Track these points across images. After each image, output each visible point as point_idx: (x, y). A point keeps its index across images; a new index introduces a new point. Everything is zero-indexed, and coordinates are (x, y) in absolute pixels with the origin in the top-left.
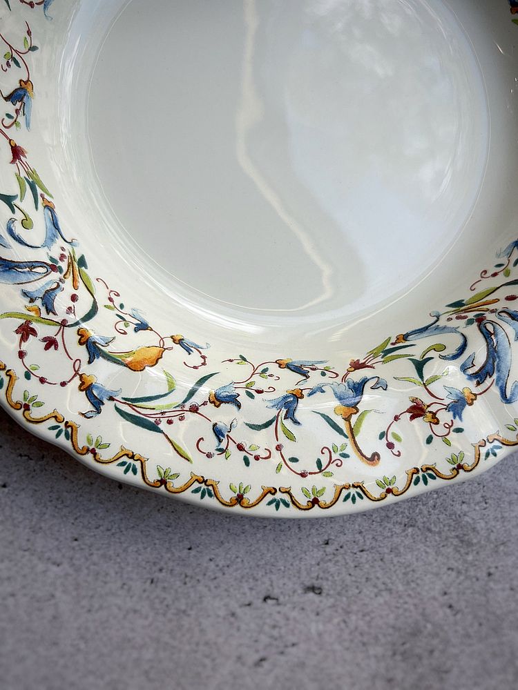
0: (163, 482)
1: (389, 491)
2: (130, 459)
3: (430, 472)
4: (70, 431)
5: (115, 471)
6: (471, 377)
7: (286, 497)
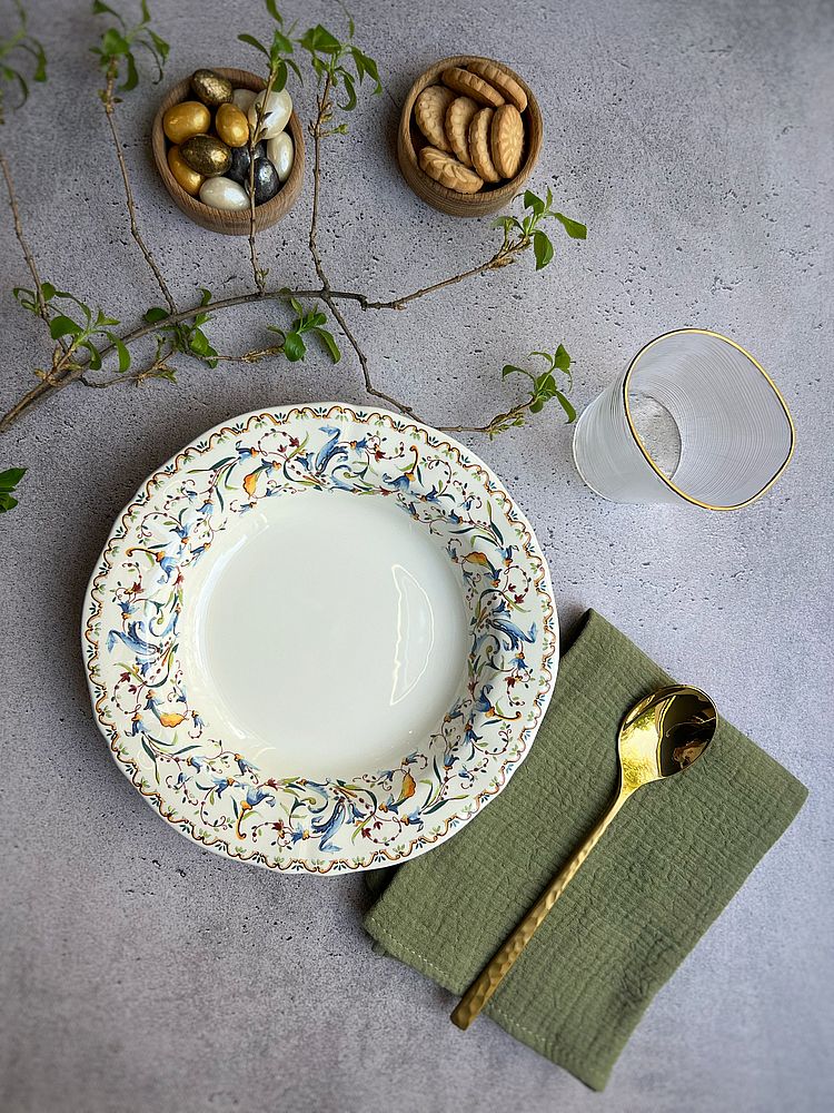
0: (141, 785)
1: (239, 855)
2: (133, 766)
3: (264, 859)
4: (115, 737)
5: (123, 767)
6: (314, 827)
7: (191, 828)
